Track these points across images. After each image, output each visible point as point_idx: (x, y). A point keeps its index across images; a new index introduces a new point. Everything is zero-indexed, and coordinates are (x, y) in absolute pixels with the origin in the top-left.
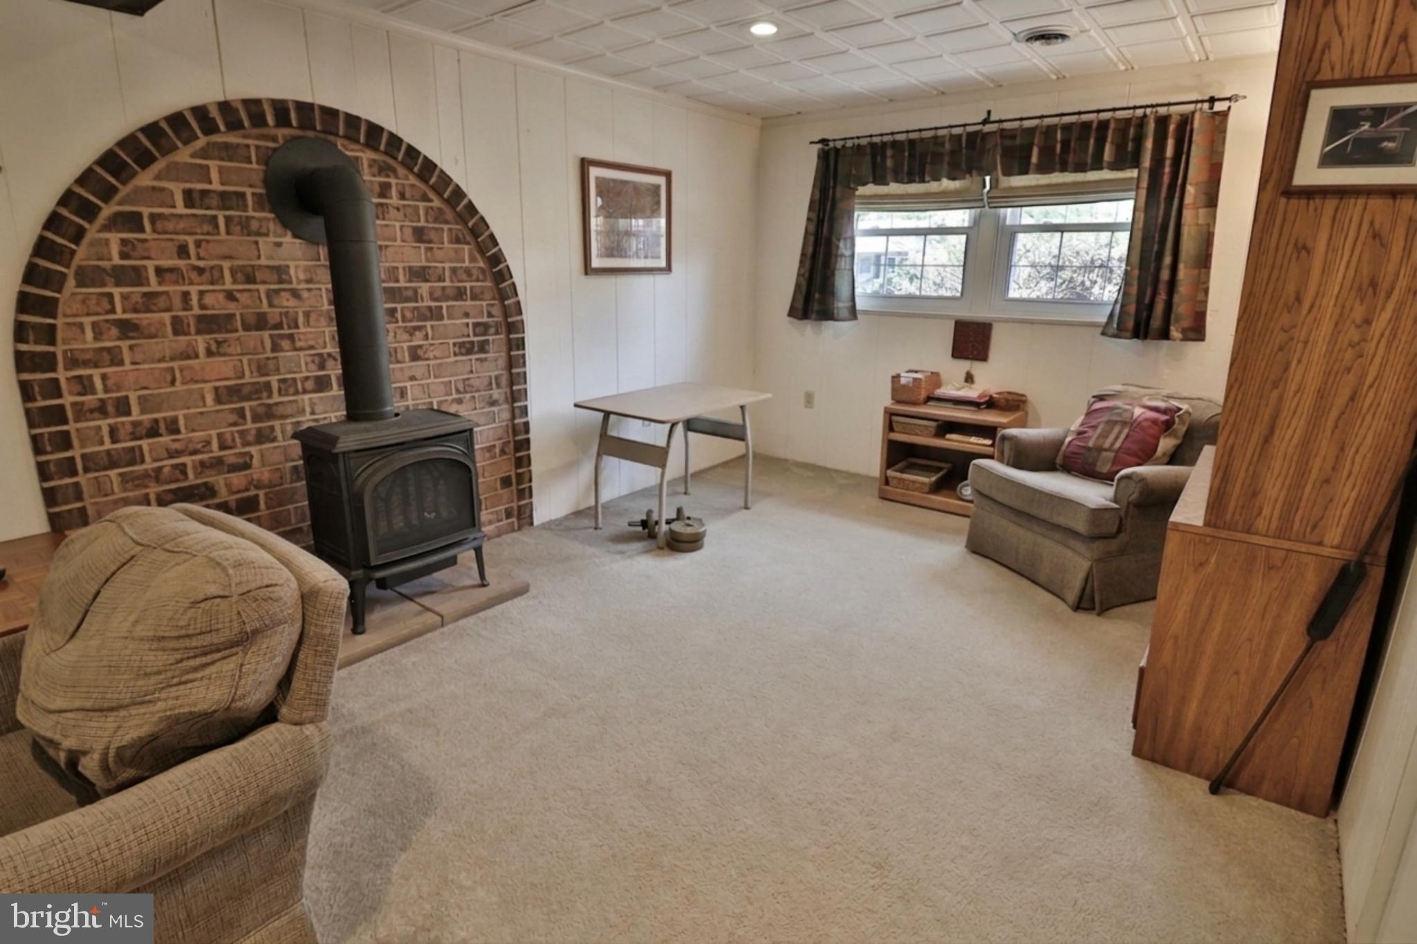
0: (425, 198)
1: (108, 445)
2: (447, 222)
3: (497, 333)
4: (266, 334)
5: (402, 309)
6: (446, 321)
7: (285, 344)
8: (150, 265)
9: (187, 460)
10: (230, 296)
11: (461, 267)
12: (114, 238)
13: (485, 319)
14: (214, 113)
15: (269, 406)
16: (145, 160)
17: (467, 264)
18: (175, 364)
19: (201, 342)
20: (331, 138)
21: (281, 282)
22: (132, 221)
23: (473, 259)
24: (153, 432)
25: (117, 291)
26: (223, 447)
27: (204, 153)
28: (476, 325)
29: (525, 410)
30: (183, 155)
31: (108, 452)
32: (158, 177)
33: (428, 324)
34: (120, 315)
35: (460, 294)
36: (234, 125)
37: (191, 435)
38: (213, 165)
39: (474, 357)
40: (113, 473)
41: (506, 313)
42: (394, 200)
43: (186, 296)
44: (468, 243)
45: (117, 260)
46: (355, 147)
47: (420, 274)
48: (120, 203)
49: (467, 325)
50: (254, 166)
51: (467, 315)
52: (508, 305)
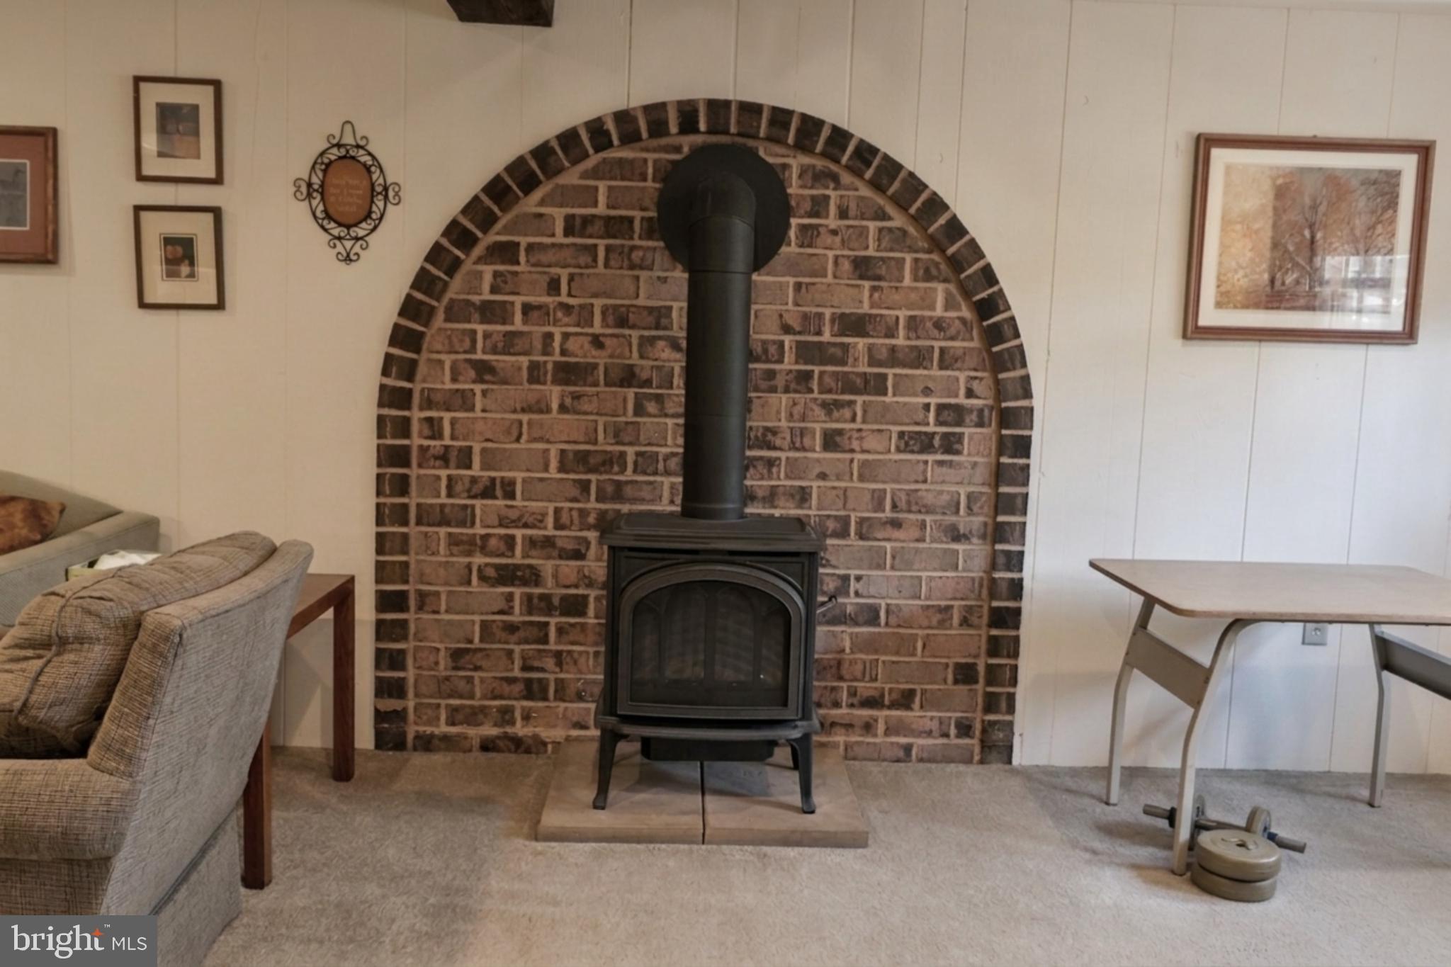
0: (882, 216)
1: (444, 500)
2: (912, 249)
3: (980, 424)
4: (631, 393)
5: (822, 374)
6: (889, 399)
7: (651, 407)
8: (518, 301)
9: (519, 533)
10: (597, 342)
11: (931, 318)
12: (488, 271)
13: (962, 400)
14: (610, 126)
15: (619, 484)
16: (529, 184)
17: (939, 311)
18: (525, 418)
19: (554, 393)
20: (751, 143)
21: (657, 327)
22: (506, 252)
23: (950, 305)
24: (488, 493)
25: (480, 328)
26: (558, 526)
27: (595, 173)
28: (941, 408)
29: (1016, 560)
30: (571, 177)
31: (442, 506)
32: (542, 203)
33: (860, 399)
34: (479, 356)
35: (919, 358)
36: (630, 137)
37: (526, 503)
38: (602, 186)
39: (930, 458)
40: (443, 531)
41: (1000, 391)
42: (832, 222)
43: (549, 337)
44: (945, 281)
45: (487, 296)
46: (782, 150)
47: (854, 325)
48: (498, 233)
49: (927, 406)
50: (649, 183)
51: (927, 391)
52: (1003, 379)
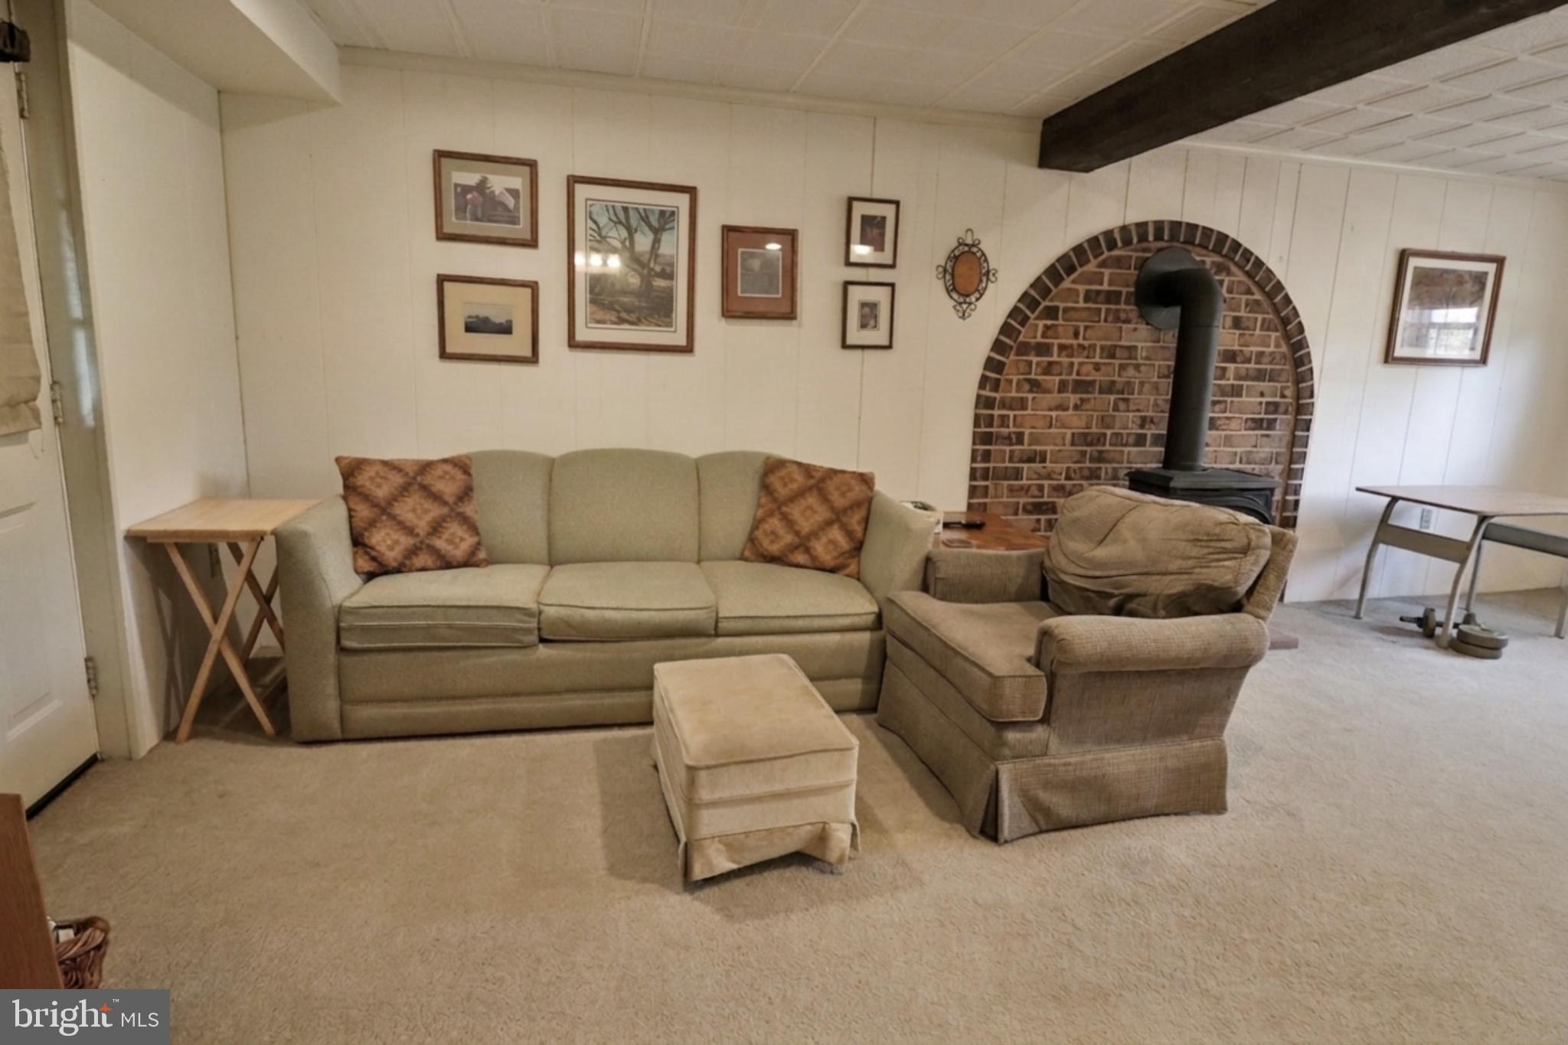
0: (1249, 292)
1: (1007, 464)
2: (1262, 312)
3: (1286, 412)
4: (1112, 397)
6: (1243, 399)
7: (1122, 406)
8: (1056, 342)
9: (1046, 483)
10: (1097, 367)
11: (1268, 352)
12: (1041, 324)
13: (1277, 399)
14: (1117, 236)
15: (1100, 452)
16: (1071, 269)
17: (1272, 348)
18: (1054, 414)
19: (1073, 398)
20: (1189, 247)
21: (1130, 358)
22: (1051, 313)
23: (1277, 346)
24: (1031, 460)
25: (1035, 359)
26: (1068, 478)
27: (1103, 265)
28: (1268, 404)
29: (1297, 490)
30: (1091, 266)
31: (1006, 468)
32: (1073, 282)
33: (1229, 399)
34: (1032, 376)
35: (1260, 376)
36: (1127, 242)
37: (1054, 465)
38: (1107, 272)
39: (1261, 433)
40: (1006, 483)
41: (1298, 396)
43: (1072, 364)
44: (1277, 331)
45: (1039, 339)
46: (1204, 252)
47: (1230, 356)
48: (1050, 300)
49: (1261, 403)
50: (1132, 271)
51: (1262, 395)
52: (1302, 388)
